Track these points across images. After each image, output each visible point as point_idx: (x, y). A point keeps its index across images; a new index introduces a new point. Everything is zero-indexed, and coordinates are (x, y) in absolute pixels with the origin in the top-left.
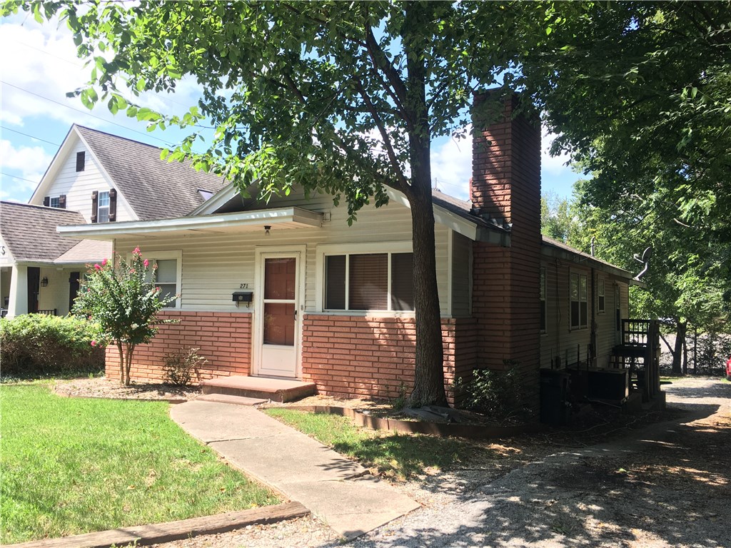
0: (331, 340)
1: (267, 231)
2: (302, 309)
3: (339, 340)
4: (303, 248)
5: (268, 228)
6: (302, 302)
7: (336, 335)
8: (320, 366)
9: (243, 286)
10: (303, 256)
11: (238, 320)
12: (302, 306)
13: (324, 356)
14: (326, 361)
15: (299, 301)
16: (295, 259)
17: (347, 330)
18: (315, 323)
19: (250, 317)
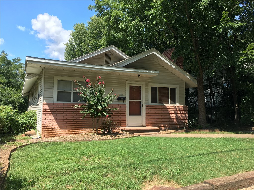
0: (156, 113)
1: (139, 77)
2: (144, 103)
3: (159, 113)
4: (144, 83)
5: (139, 75)
6: (144, 101)
7: (158, 111)
8: (153, 121)
9: (120, 94)
10: (144, 86)
11: (121, 107)
12: (144, 102)
13: (154, 118)
14: (154, 119)
15: (143, 100)
16: (141, 87)
17: (161, 109)
18: (151, 108)
19: (125, 106)
